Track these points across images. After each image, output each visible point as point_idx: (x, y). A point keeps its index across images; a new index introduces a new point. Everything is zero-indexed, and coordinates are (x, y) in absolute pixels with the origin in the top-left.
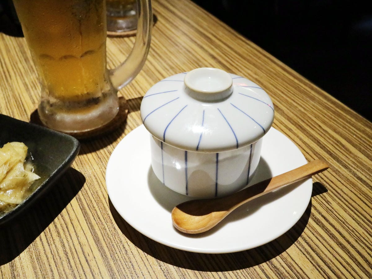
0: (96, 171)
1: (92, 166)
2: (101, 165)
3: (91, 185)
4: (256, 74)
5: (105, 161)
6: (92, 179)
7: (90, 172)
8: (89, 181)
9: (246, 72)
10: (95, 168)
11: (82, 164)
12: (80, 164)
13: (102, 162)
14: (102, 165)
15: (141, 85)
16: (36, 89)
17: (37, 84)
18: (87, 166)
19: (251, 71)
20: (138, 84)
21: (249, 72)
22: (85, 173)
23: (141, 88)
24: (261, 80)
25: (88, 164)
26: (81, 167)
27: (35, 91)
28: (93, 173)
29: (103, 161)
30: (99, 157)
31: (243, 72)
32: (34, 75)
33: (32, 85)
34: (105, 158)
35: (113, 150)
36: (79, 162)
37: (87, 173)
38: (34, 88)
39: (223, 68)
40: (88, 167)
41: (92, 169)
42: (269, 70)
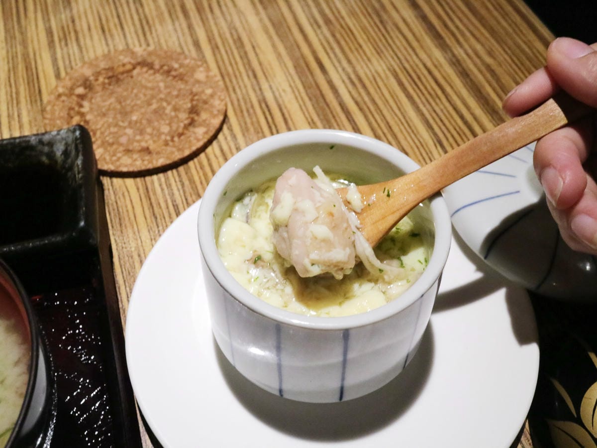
0: (144, 243)
1: (139, 232)
2: (155, 232)
3: (129, 273)
4: (490, 53)
5: (164, 224)
6: (134, 262)
7: (133, 245)
8: (128, 265)
9: (470, 46)
10: (143, 238)
11: (121, 225)
12: (118, 226)
13: (158, 227)
14: (157, 232)
15: (261, 57)
16: (66, 45)
17: (70, 33)
18: (130, 231)
19: (483, 45)
20: (257, 55)
21: (478, 47)
22: (124, 245)
23: (260, 64)
24: (499, 71)
25: (133, 227)
26: (119, 233)
27: (65, 49)
28: (137, 248)
29: (160, 225)
30: (154, 214)
31: (466, 46)
32: (68, 12)
33: (62, 35)
34: (164, 218)
35: (185, 210)
36: (117, 220)
37: (126, 248)
38: (63, 43)
39: (428, 32)
40: (131, 235)
41: (137, 239)
42: (519, 47)
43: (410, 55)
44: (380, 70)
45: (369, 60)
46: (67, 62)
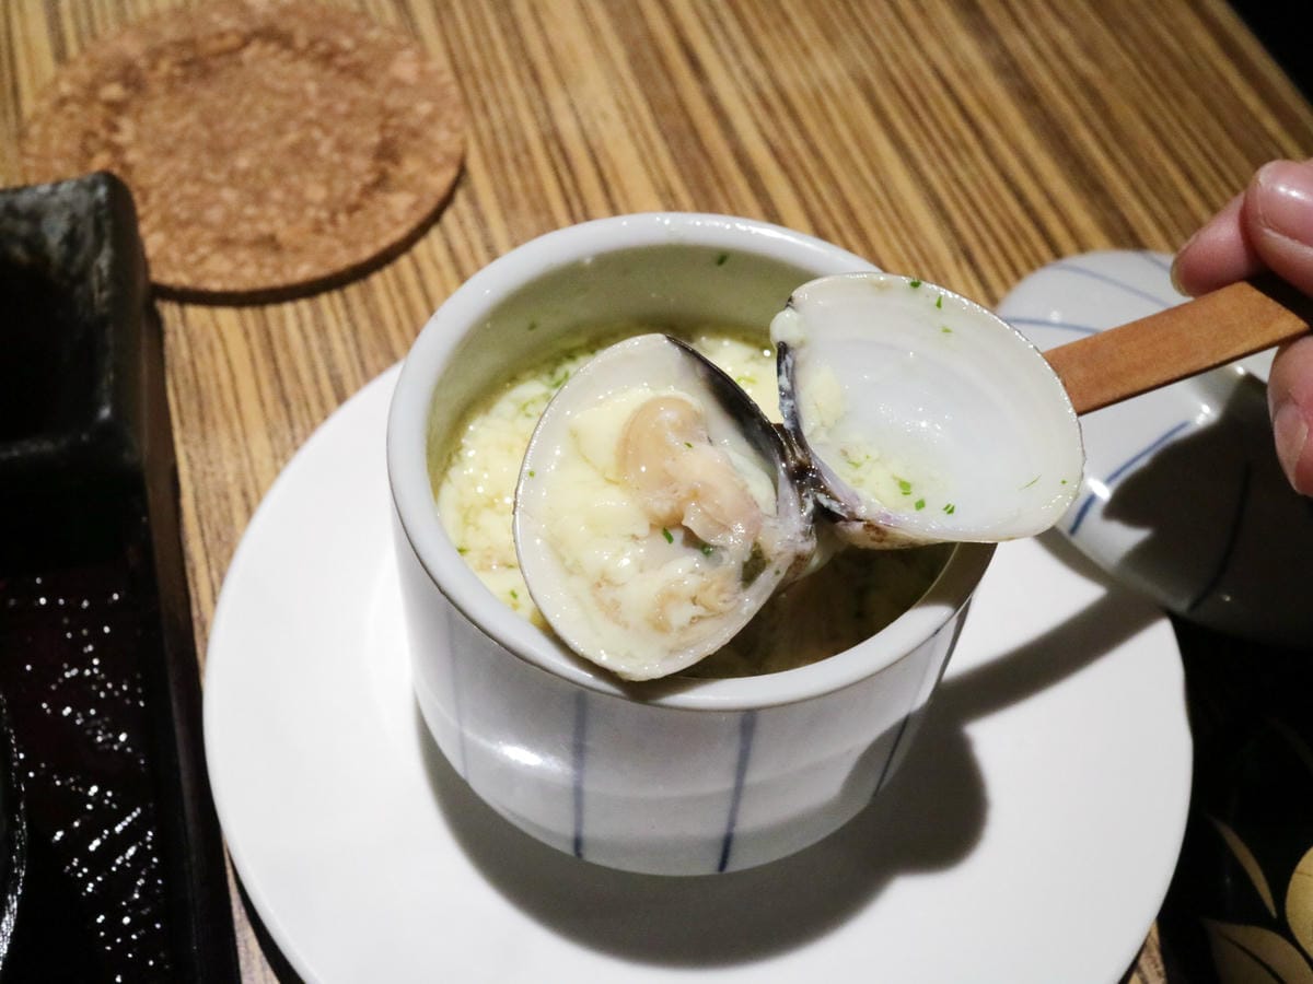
0: (257, 467)
1: (245, 437)
2: (283, 439)
3: (219, 536)
4: (1090, 51)
5: (307, 422)
6: (230, 510)
7: (230, 467)
8: (216, 515)
9: (1046, 32)
10: (256, 453)
11: (202, 419)
12: (196, 421)
13: (292, 426)
14: (289, 439)
15: (552, 32)
18: (224, 434)
19: (1074, 31)
20: (541, 26)
21: (1063, 34)
22: (208, 469)
23: (550, 49)
24: (1109, 93)
25: (231, 426)
26: (196, 437)
28: (240, 475)
30: (283, 398)
31: (1034, 30)
34: (309, 407)
35: (358, 388)
36: (194, 406)
37: (213, 475)
40: (226, 443)
41: (238, 455)
42: (1157, 39)
43: (900, 43)
44: (830, 76)
45: (806, 51)
46: (84, 22)
